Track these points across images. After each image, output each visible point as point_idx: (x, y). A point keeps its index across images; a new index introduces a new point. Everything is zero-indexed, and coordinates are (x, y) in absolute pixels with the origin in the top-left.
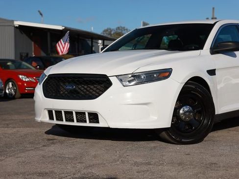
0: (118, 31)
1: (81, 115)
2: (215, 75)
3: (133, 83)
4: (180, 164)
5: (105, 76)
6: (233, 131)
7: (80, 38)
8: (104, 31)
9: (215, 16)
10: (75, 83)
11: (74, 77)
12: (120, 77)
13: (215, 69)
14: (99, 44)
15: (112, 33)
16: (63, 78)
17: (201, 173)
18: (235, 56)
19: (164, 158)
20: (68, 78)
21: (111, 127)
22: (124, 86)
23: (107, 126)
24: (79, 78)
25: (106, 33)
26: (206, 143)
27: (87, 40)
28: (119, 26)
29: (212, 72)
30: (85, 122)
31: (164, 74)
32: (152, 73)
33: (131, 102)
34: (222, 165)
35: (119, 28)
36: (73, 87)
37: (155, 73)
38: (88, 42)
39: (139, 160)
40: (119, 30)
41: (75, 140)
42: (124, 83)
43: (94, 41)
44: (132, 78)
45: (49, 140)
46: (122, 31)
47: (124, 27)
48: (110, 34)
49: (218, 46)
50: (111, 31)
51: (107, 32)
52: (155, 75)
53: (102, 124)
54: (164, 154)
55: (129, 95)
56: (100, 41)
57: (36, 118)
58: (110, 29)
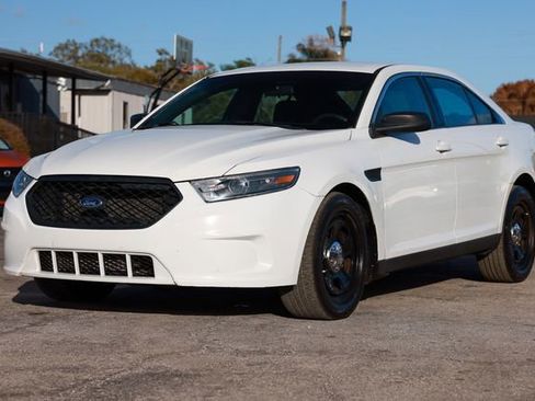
0: (96, 48)
1: (115, 261)
2: (380, 179)
3: (222, 197)
4: (321, 353)
5: (167, 182)
6: (409, 296)
7: (16, 71)
8: (58, 48)
9: (348, 24)
10: (102, 194)
11: (98, 183)
12: (197, 183)
13: (380, 169)
14: (59, 88)
15: (80, 53)
16: (74, 183)
17: (364, 365)
18: (416, 141)
19: (288, 343)
20: (87, 183)
21: (179, 284)
22: (207, 202)
23: (170, 282)
24: (110, 183)
25: (64, 56)
26: (361, 317)
27: (29, 76)
28: (98, 37)
29: (374, 175)
30: (125, 274)
31: (284, 179)
32: (261, 176)
33: (218, 235)
34: (398, 352)
35: (97, 40)
36: (98, 202)
37: (267, 176)
38: (32, 81)
39: (242, 347)
40: (99, 46)
41: (91, 315)
42: (205, 195)
43: (49, 79)
44: (222, 186)
45: (31, 314)
46: (107, 49)
47: (112, 40)
48: (74, 57)
49: (383, 121)
50: (77, 49)
51: (66, 52)
52: (268, 181)
53: (160, 278)
54: (285, 336)
55: (211, 220)
56: (62, 81)
57: (6, 268)
58: (75, 44)
